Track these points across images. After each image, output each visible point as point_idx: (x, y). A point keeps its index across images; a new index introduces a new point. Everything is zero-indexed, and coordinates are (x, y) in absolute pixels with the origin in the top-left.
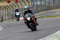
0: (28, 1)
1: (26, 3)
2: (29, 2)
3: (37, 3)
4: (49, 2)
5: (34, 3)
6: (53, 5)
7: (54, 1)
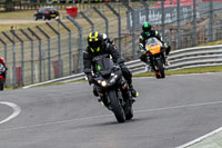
0: (115, 12)
3: (147, 19)
5: (135, 19)
7: (211, 12)
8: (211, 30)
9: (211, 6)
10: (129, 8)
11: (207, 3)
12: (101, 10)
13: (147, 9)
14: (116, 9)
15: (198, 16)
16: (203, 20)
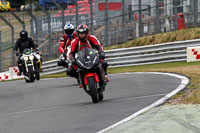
0: (20, 20)
1: (14, 26)
2: (23, 23)
3: (49, 27)
4: (92, 23)
5: (39, 26)
6: (103, 33)
7: (107, 20)
8: (107, 36)
9: (107, 14)
10: (33, 16)
11: (103, 12)
12: (7, 19)
13: (49, 18)
14: (21, 18)
15: (95, 24)
16: (100, 27)
